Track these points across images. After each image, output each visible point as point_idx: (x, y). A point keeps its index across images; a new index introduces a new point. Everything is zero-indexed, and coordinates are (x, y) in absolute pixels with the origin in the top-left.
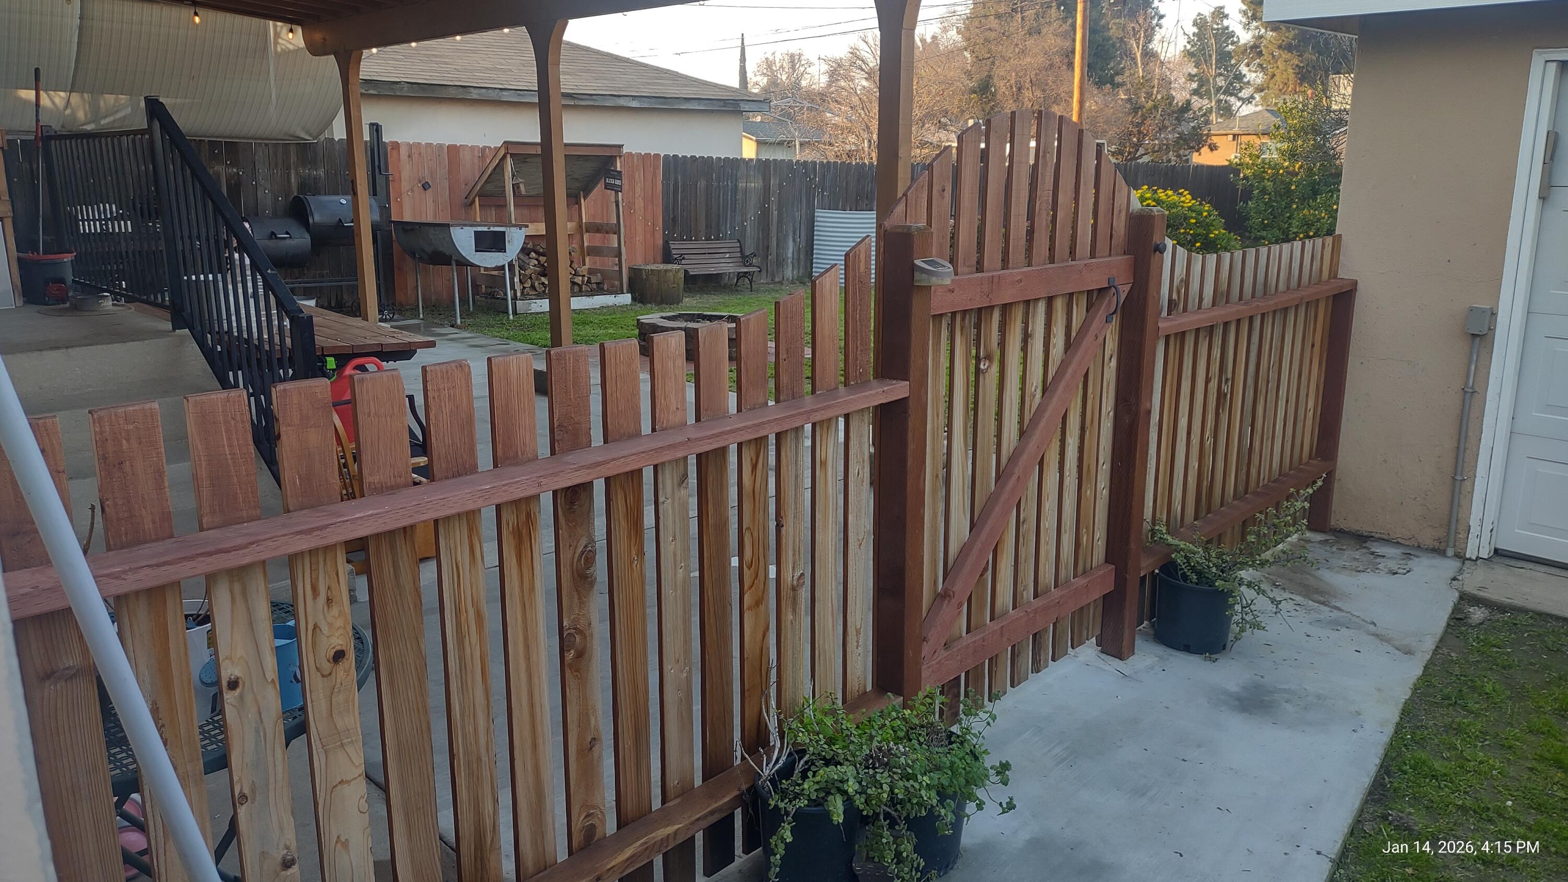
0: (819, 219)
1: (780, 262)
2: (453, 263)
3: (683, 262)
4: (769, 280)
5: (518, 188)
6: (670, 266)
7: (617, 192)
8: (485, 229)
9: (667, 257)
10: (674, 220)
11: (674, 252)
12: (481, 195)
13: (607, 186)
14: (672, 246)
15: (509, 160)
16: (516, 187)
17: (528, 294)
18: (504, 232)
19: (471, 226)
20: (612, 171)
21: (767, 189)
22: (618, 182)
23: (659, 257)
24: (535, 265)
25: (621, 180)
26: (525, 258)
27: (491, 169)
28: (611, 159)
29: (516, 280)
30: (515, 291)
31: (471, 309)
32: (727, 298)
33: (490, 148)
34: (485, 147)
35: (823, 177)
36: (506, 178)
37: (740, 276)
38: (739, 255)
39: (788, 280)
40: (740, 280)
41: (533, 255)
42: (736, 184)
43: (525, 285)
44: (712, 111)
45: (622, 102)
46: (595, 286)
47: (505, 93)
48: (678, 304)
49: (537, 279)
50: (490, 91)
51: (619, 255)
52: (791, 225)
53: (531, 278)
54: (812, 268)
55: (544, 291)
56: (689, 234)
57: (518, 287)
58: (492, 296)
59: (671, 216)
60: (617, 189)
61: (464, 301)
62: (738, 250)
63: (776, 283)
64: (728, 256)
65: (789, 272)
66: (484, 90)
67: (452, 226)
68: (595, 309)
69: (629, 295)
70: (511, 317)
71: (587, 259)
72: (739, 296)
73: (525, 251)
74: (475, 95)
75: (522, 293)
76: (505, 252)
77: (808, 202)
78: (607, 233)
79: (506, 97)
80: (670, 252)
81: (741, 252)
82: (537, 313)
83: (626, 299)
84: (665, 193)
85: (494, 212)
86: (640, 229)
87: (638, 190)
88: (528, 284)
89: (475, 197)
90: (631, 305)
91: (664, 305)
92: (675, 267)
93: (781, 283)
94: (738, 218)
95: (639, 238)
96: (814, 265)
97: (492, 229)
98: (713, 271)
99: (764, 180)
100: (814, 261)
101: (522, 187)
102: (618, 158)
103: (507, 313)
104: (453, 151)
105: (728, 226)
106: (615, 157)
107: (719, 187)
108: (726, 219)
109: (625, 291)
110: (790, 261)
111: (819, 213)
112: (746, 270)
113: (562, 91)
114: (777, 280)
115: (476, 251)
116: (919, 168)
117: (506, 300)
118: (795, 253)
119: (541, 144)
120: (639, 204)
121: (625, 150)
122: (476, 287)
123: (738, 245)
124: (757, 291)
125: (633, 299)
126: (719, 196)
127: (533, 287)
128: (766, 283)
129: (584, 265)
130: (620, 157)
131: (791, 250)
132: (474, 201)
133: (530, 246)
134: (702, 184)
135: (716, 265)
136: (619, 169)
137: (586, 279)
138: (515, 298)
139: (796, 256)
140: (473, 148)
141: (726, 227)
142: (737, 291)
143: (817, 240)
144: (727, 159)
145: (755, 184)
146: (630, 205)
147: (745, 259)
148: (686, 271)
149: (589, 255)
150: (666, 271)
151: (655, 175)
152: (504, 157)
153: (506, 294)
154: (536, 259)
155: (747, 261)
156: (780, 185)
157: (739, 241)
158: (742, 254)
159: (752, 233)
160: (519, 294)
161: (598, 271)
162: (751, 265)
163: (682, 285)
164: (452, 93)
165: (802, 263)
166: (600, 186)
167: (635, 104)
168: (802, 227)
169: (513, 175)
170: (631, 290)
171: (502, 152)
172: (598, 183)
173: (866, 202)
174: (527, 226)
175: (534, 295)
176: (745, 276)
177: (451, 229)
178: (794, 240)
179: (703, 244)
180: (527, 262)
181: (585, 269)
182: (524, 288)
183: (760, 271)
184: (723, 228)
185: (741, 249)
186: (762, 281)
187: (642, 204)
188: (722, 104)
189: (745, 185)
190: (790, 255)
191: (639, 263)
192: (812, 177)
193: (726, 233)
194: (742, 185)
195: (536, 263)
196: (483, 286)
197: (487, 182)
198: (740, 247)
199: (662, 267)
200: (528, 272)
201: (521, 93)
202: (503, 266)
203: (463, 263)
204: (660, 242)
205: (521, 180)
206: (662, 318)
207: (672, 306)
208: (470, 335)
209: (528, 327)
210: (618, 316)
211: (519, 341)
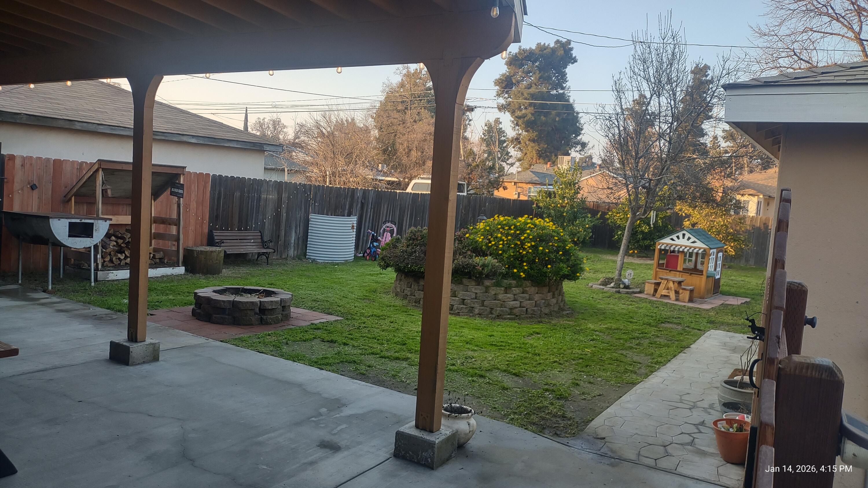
0: (312, 220)
1: (286, 246)
2: (50, 244)
3: (222, 245)
4: (279, 257)
5: (106, 192)
6: (214, 249)
7: (179, 198)
8: (78, 221)
9: (211, 242)
10: (217, 217)
11: (216, 238)
12: (76, 195)
13: (172, 194)
14: (215, 234)
15: (101, 172)
16: (104, 192)
17: (107, 266)
18: (93, 223)
19: (66, 218)
20: (177, 183)
21: (280, 199)
22: (180, 191)
23: (205, 241)
24: (114, 246)
25: (183, 190)
26: (107, 240)
27: (86, 178)
28: (177, 176)
29: (99, 256)
30: (97, 265)
31: (61, 276)
32: (251, 269)
33: (86, 163)
34: (82, 162)
35: (316, 194)
36: (98, 184)
37: (259, 254)
38: (260, 241)
39: (291, 257)
40: (260, 257)
41: (113, 238)
42: (260, 196)
43: (105, 260)
44: (245, 149)
45: (185, 139)
46: (158, 260)
47: (101, 127)
48: (218, 274)
49: (115, 255)
50: (90, 125)
51: (178, 240)
52: (294, 222)
53: (110, 255)
54: (306, 249)
55: (119, 264)
56: (227, 226)
57: (100, 261)
58: (79, 266)
59: (215, 214)
60: (179, 196)
62: (260, 237)
63: (283, 259)
64: (252, 241)
65: (292, 252)
66: (85, 124)
67: (51, 218)
68: (157, 277)
69: (184, 268)
70: (93, 284)
71: (153, 241)
72: (260, 268)
73: (108, 236)
74: (78, 126)
75: (103, 265)
76: (92, 237)
77: (305, 209)
78: (170, 224)
79: (101, 129)
80: (213, 238)
81: (262, 238)
82: (113, 281)
83: (181, 270)
84: (212, 199)
85: (85, 207)
86: (192, 221)
87: (193, 196)
88: (108, 259)
89: (72, 196)
90: (184, 274)
91: (209, 275)
92: (218, 249)
93: (286, 259)
94: (260, 217)
95: (192, 228)
96: (308, 248)
97: (83, 221)
98: (242, 251)
99: (278, 194)
100: (308, 245)
101: (109, 192)
102: (182, 176)
103: (90, 280)
104: (58, 164)
105: (253, 221)
106: (180, 174)
107: (249, 197)
108: (252, 218)
109: (180, 264)
110: (292, 245)
111: (312, 216)
112: (265, 251)
114: (283, 257)
115: (69, 236)
116: (372, 192)
117: (90, 270)
118: (296, 240)
119: (133, 164)
120: (193, 205)
121: (187, 170)
122: (66, 260)
123: (260, 234)
124: (271, 264)
125: (186, 270)
126: (248, 203)
127: (111, 261)
128: (276, 259)
129: (151, 245)
130: (183, 174)
131: (293, 238)
132: (70, 199)
133: (111, 232)
134: (237, 194)
135: (244, 247)
136: (182, 182)
137: (152, 255)
138: (96, 269)
139: (296, 242)
140: (73, 162)
141: (252, 222)
142: (258, 264)
143: (310, 232)
144: (255, 180)
145: (273, 196)
146: (187, 206)
147: (264, 244)
148: (225, 251)
149: (154, 238)
150: (212, 252)
151: (205, 187)
152: (97, 171)
153: (90, 266)
154: (116, 242)
155: (266, 245)
156: (289, 198)
157: (260, 232)
158: (262, 240)
159: (269, 227)
160: (100, 267)
161: (162, 250)
162: (268, 248)
163: (222, 262)
164: (61, 124)
165: (300, 246)
166: (168, 192)
167: (193, 141)
168: (301, 224)
169: (103, 183)
170: (185, 264)
171: (96, 167)
172: (165, 191)
173: (340, 210)
174: (111, 220)
175: (112, 267)
176: (264, 255)
177: (51, 220)
178: (296, 232)
179: (236, 233)
180: (108, 243)
181: (151, 249)
182: (104, 261)
183: (274, 252)
184: (250, 223)
185: (262, 237)
186: (274, 257)
187: (195, 206)
188: (252, 145)
189: (266, 196)
190: (293, 241)
191: (190, 244)
192: (309, 193)
193: (252, 226)
194: (263, 196)
195: (115, 243)
196: (72, 259)
197: (82, 186)
198: (261, 236)
199: (209, 249)
200: (108, 251)
201: (113, 127)
202: (90, 248)
203: (57, 244)
204: (206, 231)
205: (109, 187)
206: (215, 291)
207: (215, 276)
208: (58, 300)
209: (106, 293)
210: (176, 284)
211: (99, 306)
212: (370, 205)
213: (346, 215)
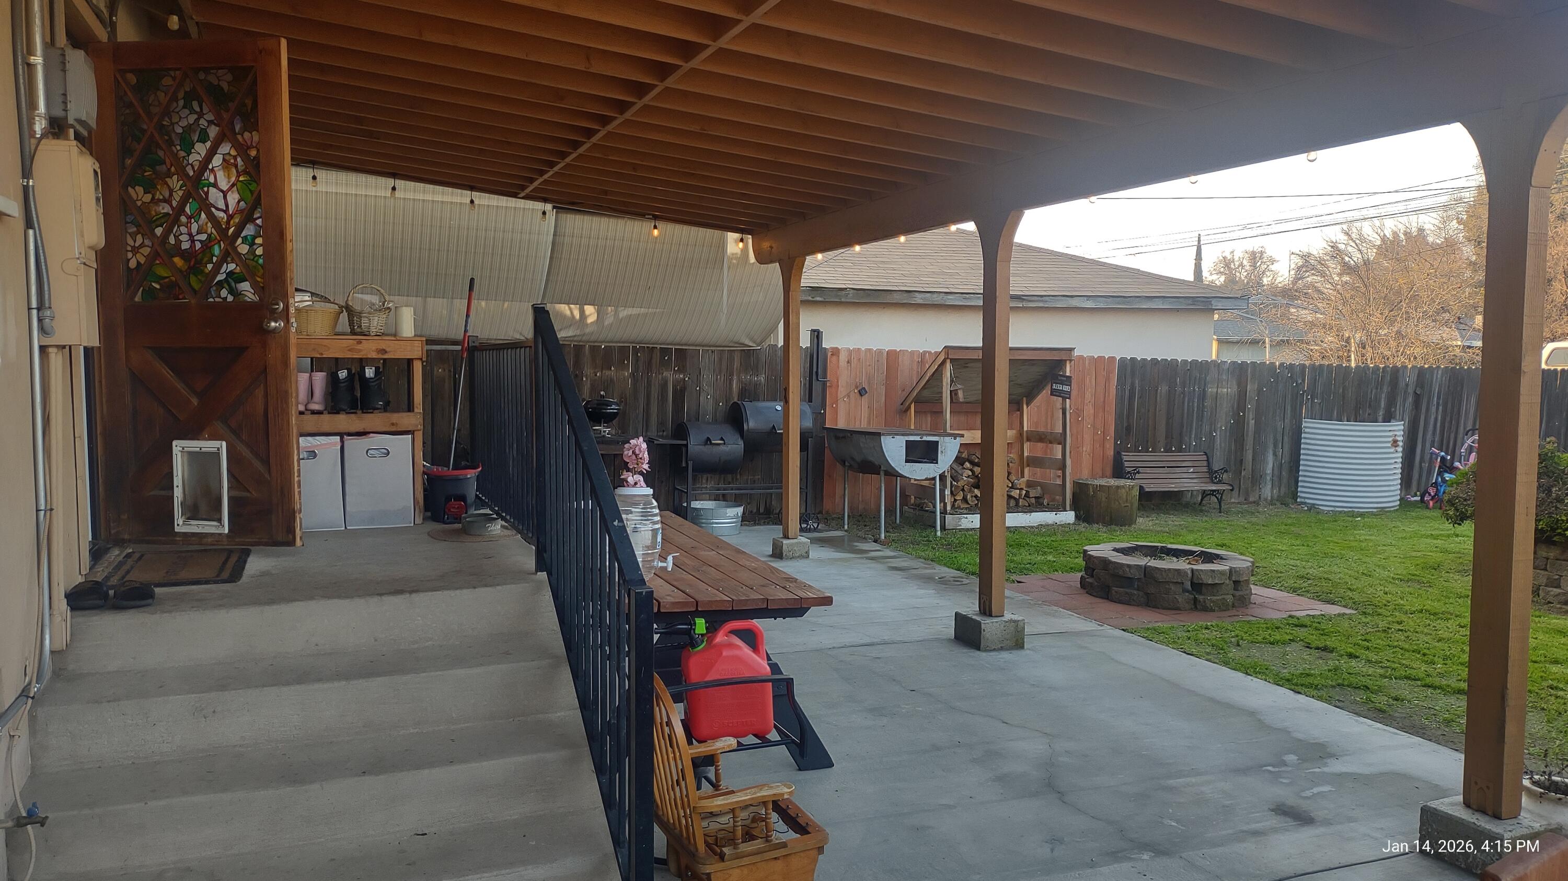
0: (1307, 430)
1: (1257, 479)
2: (882, 473)
3: (1138, 476)
4: (1242, 499)
5: (956, 394)
6: (1122, 482)
7: (1064, 399)
8: (918, 438)
9: (1119, 471)
10: (1129, 429)
11: (1126, 464)
12: (917, 401)
13: (1053, 393)
14: (1125, 458)
15: (948, 365)
16: (953, 393)
17: (959, 508)
18: (937, 442)
19: (903, 435)
20: (1061, 376)
21: (1242, 395)
22: (1066, 388)
23: (1109, 470)
24: (969, 476)
25: (1070, 386)
26: (959, 468)
27: (929, 375)
28: (1060, 364)
29: (947, 492)
30: (945, 504)
31: (898, 521)
32: (1190, 520)
33: (930, 353)
34: (925, 352)
35: (1314, 382)
36: (944, 384)
37: (1205, 494)
38: (1205, 469)
39: (1266, 500)
40: (1205, 499)
41: (967, 465)
42: (1204, 390)
43: (956, 498)
44: (1178, 310)
45: (1075, 303)
46: (1033, 500)
47: (950, 297)
48: (1130, 525)
49: (970, 491)
50: (935, 295)
51: (1063, 467)
52: (1272, 436)
53: (963, 490)
54: (1297, 487)
55: (976, 505)
56: (1145, 444)
57: (948, 500)
58: (920, 507)
59: (1125, 425)
60: (1065, 396)
61: (890, 511)
62: (1205, 464)
63: (1251, 503)
64: (1192, 470)
65: (1267, 491)
66: (929, 295)
67: (884, 434)
68: (1032, 527)
69: (1073, 513)
70: (939, 533)
71: (1026, 470)
72: (1205, 518)
73: (959, 460)
74: (919, 299)
75: (953, 506)
76: (937, 463)
77: (1294, 409)
78: (1051, 442)
79: (951, 300)
80: (1122, 464)
81: (1209, 466)
82: (968, 530)
83: (1068, 517)
84: (1120, 399)
85: (929, 419)
86: (1087, 437)
87: (1088, 395)
88: (960, 497)
89: (911, 403)
90: (1074, 524)
91: (1113, 527)
92: (1129, 482)
93: (1256, 503)
94: (1206, 428)
95: (1086, 448)
96: (1300, 484)
97: (925, 438)
98: (1172, 487)
99: (1239, 385)
100: (1300, 479)
101: (960, 394)
102: (1068, 362)
103: (935, 527)
104: (892, 356)
105: (1193, 436)
106: (1066, 361)
107: (1183, 393)
108: (1191, 428)
109: (1068, 507)
110: (1268, 478)
111: (1307, 424)
112: (1214, 488)
113: (1011, 293)
114: (1251, 499)
115: (907, 461)
116: (1440, 372)
117: (935, 512)
118: (1276, 469)
119: (983, 348)
120: (1089, 410)
121: (1076, 353)
122: (904, 496)
123: (1205, 458)
124: (1227, 512)
125: (1076, 517)
126: (1183, 403)
127: (965, 500)
128: (1238, 503)
129: (1023, 476)
130: (1071, 361)
131: (1270, 465)
132: (909, 407)
133: (964, 455)
134: (1163, 389)
135: (1178, 481)
136: (1068, 374)
137: (1024, 492)
138: (944, 512)
139: (1276, 472)
140: (912, 353)
141: (1190, 437)
142: (1201, 511)
143: (1304, 454)
144: (1194, 362)
145: (1228, 390)
146: (1078, 412)
147: (1212, 475)
148: (1141, 488)
149: (1028, 466)
150: (1118, 487)
151: (1108, 379)
152: (944, 362)
153: (935, 507)
154: (971, 470)
155: (1216, 478)
156: (1259, 392)
157: (1206, 454)
158: (1209, 469)
159: (1223, 445)
160: (949, 508)
161: (1039, 484)
162: (1220, 482)
163: (1136, 504)
164: (897, 298)
165: (1285, 481)
166: (1046, 391)
167: (1089, 304)
168: (1286, 438)
169: (952, 381)
170: (1075, 507)
171: (942, 357)
172: (1043, 388)
173: (1368, 411)
174: (962, 436)
175: (966, 509)
176: (1213, 495)
177: (882, 437)
178: (1275, 454)
179: (1161, 457)
180: (960, 472)
181: (1023, 482)
182: (956, 500)
183: (1232, 490)
184: (1187, 439)
185: (1209, 463)
186: (1233, 500)
187: (1092, 411)
188: (1190, 302)
189: (1215, 390)
190: (1269, 471)
191: (1085, 476)
192: (1300, 381)
193: (1190, 444)
194: (1211, 390)
195: (970, 473)
196: (913, 497)
197: (924, 388)
198: (1208, 460)
199: (1113, 482)
200: (960, 484)
201: (967, 296)
202: (934, 479)
203: (892, 474)
204: (1111, 453)
205: (959, 386)
206: (1115, 550)
207: (1123, 528)
208: (892, 554)
209: (956, 547)
210: (1059, 538)
211: (945, 565)
212: (1435, 399)
213: (1380, 418)
